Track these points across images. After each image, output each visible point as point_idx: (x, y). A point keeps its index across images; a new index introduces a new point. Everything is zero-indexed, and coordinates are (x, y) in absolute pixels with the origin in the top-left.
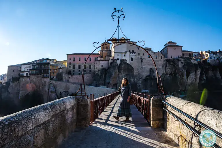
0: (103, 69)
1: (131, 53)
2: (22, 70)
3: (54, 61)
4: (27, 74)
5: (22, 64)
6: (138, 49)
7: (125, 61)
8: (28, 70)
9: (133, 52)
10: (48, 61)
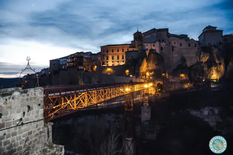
0: (132, 60)
1: (161, 42)
2: (61, 63)
3: (89, 54)
4: (65, 67)
5: (60, 58)
6: (169, 38)
7: (155, 51)
8: (65, 63)
9: (163, 41)
10: (82, 55)
